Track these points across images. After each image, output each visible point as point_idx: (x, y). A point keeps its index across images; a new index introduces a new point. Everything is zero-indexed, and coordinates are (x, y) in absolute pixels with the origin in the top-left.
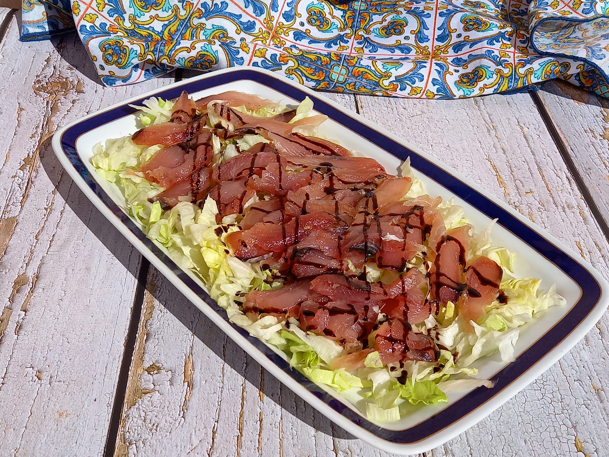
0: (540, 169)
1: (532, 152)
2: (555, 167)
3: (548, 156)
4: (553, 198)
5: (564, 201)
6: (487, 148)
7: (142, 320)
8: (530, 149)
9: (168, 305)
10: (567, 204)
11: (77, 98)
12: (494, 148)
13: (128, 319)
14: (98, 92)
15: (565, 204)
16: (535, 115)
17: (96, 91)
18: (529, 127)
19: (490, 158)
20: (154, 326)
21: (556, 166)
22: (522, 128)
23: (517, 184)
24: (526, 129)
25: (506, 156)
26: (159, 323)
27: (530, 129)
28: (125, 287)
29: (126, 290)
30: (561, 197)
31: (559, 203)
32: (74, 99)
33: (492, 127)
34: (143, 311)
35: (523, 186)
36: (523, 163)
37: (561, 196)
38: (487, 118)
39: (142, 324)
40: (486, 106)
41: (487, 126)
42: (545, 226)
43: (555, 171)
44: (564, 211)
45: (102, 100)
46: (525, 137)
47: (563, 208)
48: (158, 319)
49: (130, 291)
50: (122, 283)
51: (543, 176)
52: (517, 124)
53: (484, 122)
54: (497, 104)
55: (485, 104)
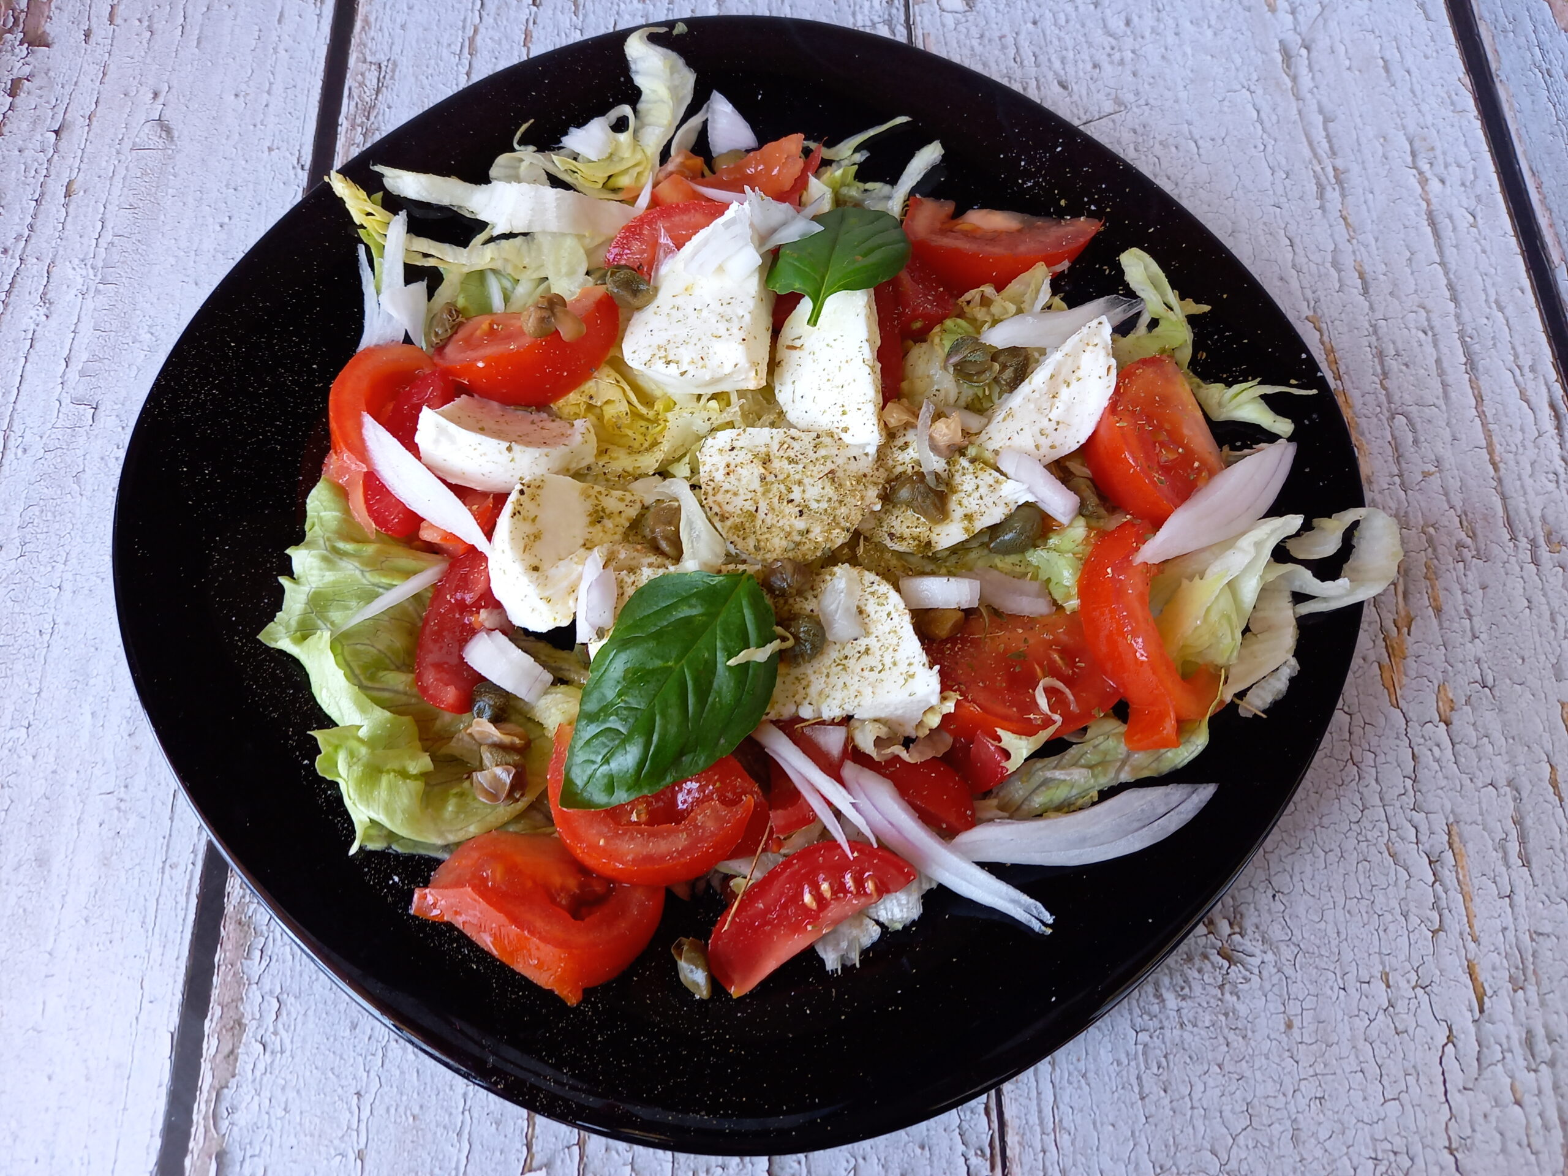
0: (1471, 364)
1: (1451, 287)
2: (1516, 356)
3: (1501, 309)
4: (1504, 498)
5: (1537, 513)
6: (1313, 267)
7: (206, 1087)
8: (1446, 274)
9: (288, 1014)
10: (1547, 528)
11: (27, 70)
12: (1333, 271)
13: (160, 1086)
14: (93, 39)
15: (1539, 529)
16: (1465, 123)
17: (87, 35)
18: (1445, 174)
19: (1320, 312)
20: (242, 1118)
21: (1520, 349)
22: (1423, 181)
23: (1397, 433)
24: (1435, 185)
25: (1371, 308)
26: (256, 1098)
27: (1448, 183)
28: (157, 936)
29: (157, 952)
30: (1531, 495)
31: (1522, 522)
32: (15, 74)
33: (1331, 174)
34: (210, 1047)
35: (1416, 442)
36: (1421, 335)
37: (1530, 490)
38: (1319, 135)
39: (203, 1107)
40: (1318, 75)
41: (1318, 168)
42: (1472, 629)
43: (1517, 372)
44: (1535, 561)
45: (104, 74)
46: (1433, 223)
47: (1533, 542)
48: (254, 1081)
49: (171, 954)
50: (148, 920)
51: (1479, 399)
52: (1409, 159)
53: (1307, 152)
54: (1349, 69)
55: (1316, 67)
